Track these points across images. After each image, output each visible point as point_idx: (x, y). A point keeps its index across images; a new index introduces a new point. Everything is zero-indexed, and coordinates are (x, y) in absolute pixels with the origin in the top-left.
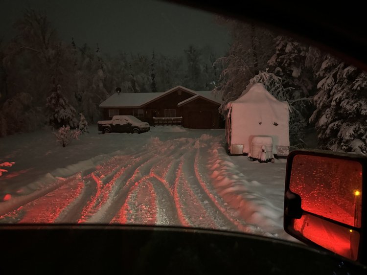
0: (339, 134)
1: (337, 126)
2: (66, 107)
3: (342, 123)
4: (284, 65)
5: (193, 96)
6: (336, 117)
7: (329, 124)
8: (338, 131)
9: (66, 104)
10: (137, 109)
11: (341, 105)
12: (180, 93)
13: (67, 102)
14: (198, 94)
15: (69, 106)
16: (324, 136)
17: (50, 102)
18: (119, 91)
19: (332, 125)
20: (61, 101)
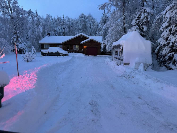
0: (173, 59)
1: (172, 55)
2: (22, 43)
3: (175, 54)
4: (140, 25)
5: (88, 38)
6: (172, 51)
7: (168, 54)
8: (173, 58)
9: (22, 41)
10: (60, 44)
11: (175, 45)
12: (82, 37)
13: (22, 40)
14: (91, 38)
15: (23, 42)
16: (164, 60)
17: (13, 40)
18: (49, 35)
19: (169, 54)
20: (19, 39)
